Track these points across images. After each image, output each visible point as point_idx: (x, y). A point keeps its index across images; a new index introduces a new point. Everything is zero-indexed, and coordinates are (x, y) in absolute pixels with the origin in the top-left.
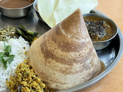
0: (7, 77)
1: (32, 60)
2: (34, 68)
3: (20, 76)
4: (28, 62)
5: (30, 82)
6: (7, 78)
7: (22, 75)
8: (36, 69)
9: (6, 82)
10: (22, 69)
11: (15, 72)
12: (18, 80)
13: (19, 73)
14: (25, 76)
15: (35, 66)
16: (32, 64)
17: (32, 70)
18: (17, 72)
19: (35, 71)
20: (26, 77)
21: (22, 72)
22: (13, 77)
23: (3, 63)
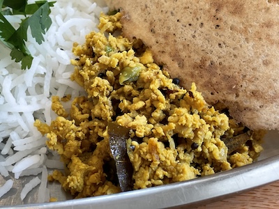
0: (39, 102)
1: (136, 16)
2: (155, 48)
3: (102, 93)
4: (118, 24)
5: (158, 114)
6: (36, 108)
7: (111, 88)
8: (168, 49)
9: (39, 128)
10: (104, 59)
11: (69, 75)
12: (96, 111)
13: (98, 80)
14: (127, 88)
15: (161, 40)
16: (142, 32)
17: (148, 57)
18: (85, 73)
19: (166, 59)
20: (135, 92)
21: (109, 73)
22: (66, 98)
23: (8, 40)
